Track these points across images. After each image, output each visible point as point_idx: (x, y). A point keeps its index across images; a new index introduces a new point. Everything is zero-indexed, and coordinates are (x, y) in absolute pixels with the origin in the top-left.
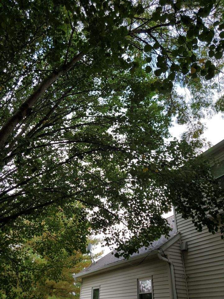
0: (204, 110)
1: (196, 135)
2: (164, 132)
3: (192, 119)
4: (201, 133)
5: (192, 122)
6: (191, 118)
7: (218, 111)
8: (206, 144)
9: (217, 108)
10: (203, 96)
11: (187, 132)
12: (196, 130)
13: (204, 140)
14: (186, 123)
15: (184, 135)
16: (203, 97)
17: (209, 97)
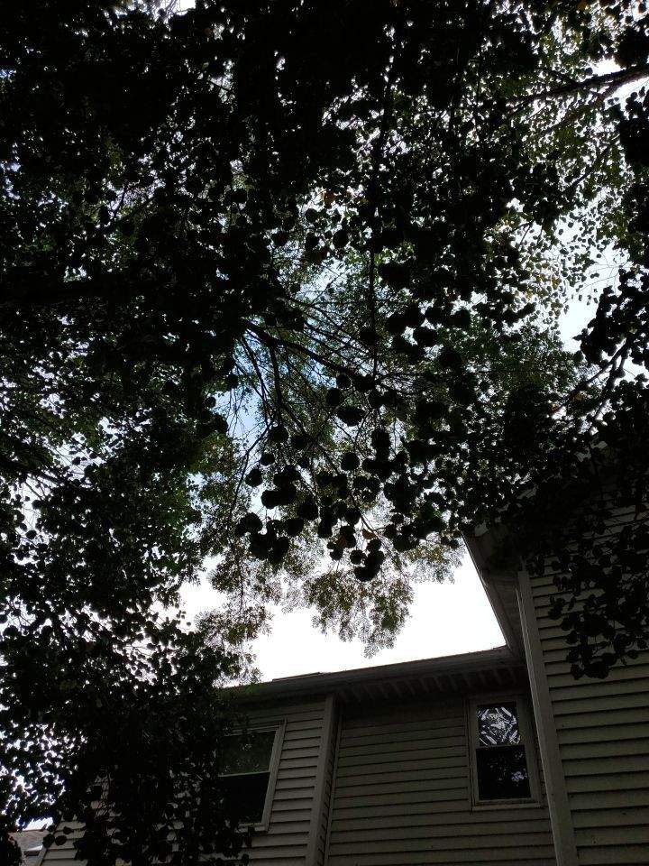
0: (285, 580)
1: (235, 636)
2: (167, 586)
3: (248, 590)
4: (250, 635)
5: (246, 597)
6: (249, 584)
7: (311, 601)
8: (247, 671)
9: (314, 594)
10: (300, 545)
11: (221, 616)
12: (242, 621)
13: (250, 660)
14: (231, 590)
15: (210, 621)
16: (297, 547)
17: (310, 554)
